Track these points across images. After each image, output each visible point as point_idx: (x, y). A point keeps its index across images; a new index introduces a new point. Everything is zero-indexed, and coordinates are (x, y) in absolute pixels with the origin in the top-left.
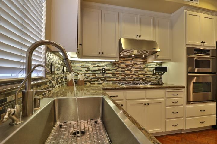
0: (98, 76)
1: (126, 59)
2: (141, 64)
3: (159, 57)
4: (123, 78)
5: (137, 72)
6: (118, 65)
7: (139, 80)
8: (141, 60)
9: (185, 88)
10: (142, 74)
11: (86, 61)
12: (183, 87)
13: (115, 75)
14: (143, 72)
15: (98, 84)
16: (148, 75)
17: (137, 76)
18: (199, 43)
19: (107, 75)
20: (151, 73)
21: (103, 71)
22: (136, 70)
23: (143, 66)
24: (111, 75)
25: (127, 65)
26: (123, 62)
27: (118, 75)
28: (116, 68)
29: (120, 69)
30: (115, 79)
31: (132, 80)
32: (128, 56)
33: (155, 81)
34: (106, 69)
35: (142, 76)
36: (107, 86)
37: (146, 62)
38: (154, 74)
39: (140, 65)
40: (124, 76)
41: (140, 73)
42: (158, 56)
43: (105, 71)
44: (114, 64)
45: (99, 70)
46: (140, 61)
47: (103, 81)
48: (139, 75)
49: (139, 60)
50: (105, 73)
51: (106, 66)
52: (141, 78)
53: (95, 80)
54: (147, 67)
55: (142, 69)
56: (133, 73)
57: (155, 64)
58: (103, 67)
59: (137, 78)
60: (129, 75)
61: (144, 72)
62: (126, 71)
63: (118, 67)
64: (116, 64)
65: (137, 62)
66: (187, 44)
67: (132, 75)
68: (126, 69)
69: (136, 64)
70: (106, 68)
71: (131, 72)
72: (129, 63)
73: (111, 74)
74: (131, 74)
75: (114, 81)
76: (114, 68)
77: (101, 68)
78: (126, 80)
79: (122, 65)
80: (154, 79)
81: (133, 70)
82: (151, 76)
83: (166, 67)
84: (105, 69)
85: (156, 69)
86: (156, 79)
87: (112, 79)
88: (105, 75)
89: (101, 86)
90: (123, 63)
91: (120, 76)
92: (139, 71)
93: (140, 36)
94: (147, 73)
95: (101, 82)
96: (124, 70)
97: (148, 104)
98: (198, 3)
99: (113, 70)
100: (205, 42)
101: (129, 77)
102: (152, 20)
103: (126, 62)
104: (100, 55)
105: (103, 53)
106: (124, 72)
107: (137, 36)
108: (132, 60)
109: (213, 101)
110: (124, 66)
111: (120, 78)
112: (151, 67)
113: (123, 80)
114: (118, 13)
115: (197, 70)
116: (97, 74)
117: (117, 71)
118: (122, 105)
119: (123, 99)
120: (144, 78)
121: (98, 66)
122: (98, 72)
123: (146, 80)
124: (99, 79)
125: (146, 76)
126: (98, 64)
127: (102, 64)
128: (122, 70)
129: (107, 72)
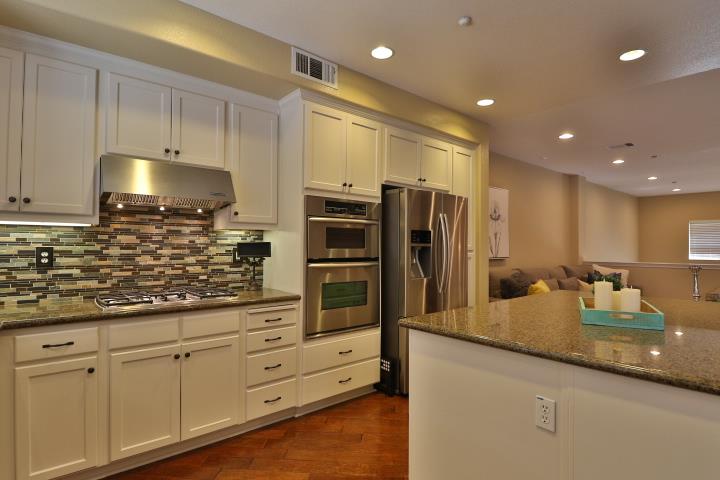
0: (20, 276)
1: (138, 217)
2: (193, 233)
3: (241, 217)
4: (126, 279)
5: (181, 257)
6: (106, 237)
7: (186, 281)
8: (196, 222)
9: (301, 301)
10: (199, 263)
12: (297, 298)
13: (96, 269)
14: (201, 258)
16: (216, 267)
17: (180, 272)
18: (338, 186)
19: (60, 272)
20: (229, 259)
21: (44, 259)
22: (176, 251)
23: (200, 240)
24: (76, 272)
25: (144, 238)
26: (125, 226)
27: (108, 270)
28: (97, 247)
29: (115, 251)
30: (94, 284)
31: (162, 282)
32: (146, 210)
33: (242, 281)
34: (57, 252)
35: (198, 269)
36: (61, 310)
37: (210, 229)
38: (235, 264)
39: (192, 238)
40: (130, 273)
41: (191, 260)
42: (236, 214)
43: (51, 258)
44: (90, 235)
45: (22, 254)
46: (189, 229)
47: (44, 292)
48: (187, 268)
49: (188, 222)
50: (50, 265)
51: (56, 241)
52: (195, 277)
54: (213, 243)
55: (195, 250)
56: (162, 261)
57: (242, 233)
58: (40, 246)
59: (178, 277)
60: (150, 268)
61: (205, 258)
62: (139, 256)
63: (108, 244)
64: (98, 233)
65: (179, 228)
66: (307, 188)
67: (162, 269)
68: (139, 251)
69: (178, 233)
70: (56, 248)
71: (157, 258)
72: (152, 229)
73: (77, 267)
74: (156, 266)
75: (90, 290)
76: (90, 248)
77: (33, 247)
78: (140, 284)
79: (123, 239)
80: (238, 277)
81: (166, 251)
82: (227, 268)
83: (269, 244)
84: (50, 251)
85: (242, 248)
86: (244, 278)
87: (80, 284)
88: (51, 273)
89: (32, 310)
90: (127, 232)
91: (114, 274)
92: (188, 256)
93: (177, 153)
94: (216, 259)
95: (33, 296)
96: (130, 252)
97: (188, 355)
98: (336, 86)
99: (87, 253)
100: (351, 186)
101: (152, 276)
102: (219, 110)
103: (137, 227)
104: (14, 207)
105: (27, 201)
106: (130, 258)
107: (167, 151)
108: (162, 221)
109: (372, 325)
110: (132, 239)
111: (115, 281)
112: (229, 242)
113: (127, 287)
114: (98, 72)
115: (332, 253)
116: (16, 269)
117: (104, 258)
118: (91, 371)
119: (96, 349)
120: (204, 274)
121: (21, 241)
122: (21, 263)
123: (211, 280)
124: (25, 286)
125: (210, 268)
126: (21, 236)
127: (36, 236)
128: (125, 252)
129: (61, 261)
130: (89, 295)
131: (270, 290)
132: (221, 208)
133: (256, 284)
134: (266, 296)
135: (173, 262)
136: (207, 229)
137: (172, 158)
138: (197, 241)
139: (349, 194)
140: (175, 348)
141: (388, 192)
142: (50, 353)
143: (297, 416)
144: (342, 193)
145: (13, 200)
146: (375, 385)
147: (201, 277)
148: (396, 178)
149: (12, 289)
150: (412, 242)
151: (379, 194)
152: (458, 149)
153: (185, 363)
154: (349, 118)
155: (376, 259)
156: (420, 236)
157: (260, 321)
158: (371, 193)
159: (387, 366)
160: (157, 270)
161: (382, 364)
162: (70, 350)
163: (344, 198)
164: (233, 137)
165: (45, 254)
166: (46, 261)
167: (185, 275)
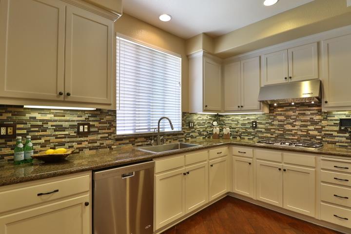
0: (248, 130)
2: (312, 114)
4: (281, 135)
6: (273, 117)
7: (309, 138)
10: (316, 129)
13: (270, 130)
14: (317, 127)
15: (248, 140)
16: (327, 132)
17: (305, 133)
19: (259, 130)
20: (337, 128)
22: (303, 123)
24: (263, 130)
25: (288, 117)
26: (280, 113)
27: (274, 130)
28: (270, 121)
29: (276, 123)
30: (269, 135)
31: (296, 138)
32: (288, 105)
33: (346, 142)
34: (258, 123)
35: (316, 133)
38: (340, 131)
39: (311, 117)
40: (282, 132)
41: (312, 128)
42: (326, 102)
43: (256, 125)
44: (267, 116)
45: (249, 123)
46: (310, 111)
47: (255, 136)
48: (309, 132)
49: (309, 108)
50: (256, 127)
51: (257, 119)
52: (314, 137)
54: (325, 119)
55: (314, 123)
56: (296, 128)
58: (253, 120)
59: (304, 136)
60: (291, 130)
61: (320, 127)
62: (286, 125)
63: (273, 120)
64: (270, 115)
65: (304, 112)
67: (296, 131)
68: (285, 123)
69: (304, 114)
71: (294, 126)
72: (291, 113)
73: (264, 128)
75: (268, 137)
76: (267, 122)
77: (251, 121)
78: (286, 137)
79: (279, 118)
80: (343, 139)
81: (298, 123)
82: (335, 134)
84: (256, 122)
87: (265, 135)
88: (256, 130)
89: (251, 142)
90: (280, 115)
91: (276, 132)
92: (310, 125)
93: (290, 78)
94: (327, 128)
95: (252, 137)
96: (282, 123)
99: (267, 123)
101: (291, 134)
103: (284, 112)
106: (282, 126)
108: (296, 109)
110: (282, 118)
111: (276, 135)
112: (336, 118)
113: (281, 138)
114: (260, 57)
116: (247, 128)
117: (273, 125)
120: (319, 136)
121: (248, 119)
122: (249, 126)
123: (324, 139)
124: (249, 134)
125: (323, 133)
126: (248, 117)
127: (252, 117)
128: (280, 123)
129: (259, 126)
135: (301, 128)
136: (321, 112)
138: (315, 118)
147: (317, 137)
149: (247, 134)
160: (294, 131)
165: (254, 123)
166: (254, 126)
167: (308, 135)
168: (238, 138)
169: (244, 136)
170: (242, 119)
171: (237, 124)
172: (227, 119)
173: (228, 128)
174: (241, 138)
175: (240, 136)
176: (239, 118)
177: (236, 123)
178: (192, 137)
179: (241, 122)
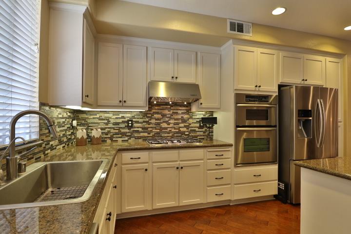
0: (123, 131)
1: (161, 107)
2: (182, 113)
4: (158, 133)
5: (178, 124)
6: (150, 115)
7: (180, 135)
8: (184, 108)
10: (185, 126)
11: (106, 111)
12: (231, 145)
13: (147, 128)
14: (186, 124)
15: (122, 142)
16: (192, 129)
17: (177, 130)
18: (253, 87)
19: (135, 129)
20: (198, 125)
22: (176, 121)
23: (186, 116)
24: (140, 129)
25: (164, 116)
26: (157, 111)
27: (151, 129)
28: (147, 120)
29: (153, 121)
30: (146, 134)
32: (165, 103)
33: (204, 136)
34: (134, 121)
35: (185, 129)
36: (135, 145)
37: (190, 111)
38: (201, 127)
39: (182, 115)
40: (159, 131)
41: (182, 125)
43: (132, 124)
44: (145, 114)
45: (123, 122)
46: (181, 111)
47: (130, 137)
48: (180, 129)
49: (180, 108)
50: (132, 127)
51: (134, 117)
52: (183, 133)
53: (118, 136)
54: (191, 118)
55: (184, 121)
56: (171, 126)
57: (204, 113)
58: (129, 119)
59: (177, 133)
60: (166, 128)
61: (188, 124)
62: (162, 123)
63: (151, 118)
64: (147, 114)
65: (177, 111)
66: (236, 89)
67: (171, 129)
68: (162, 121)
69: (177, 113)
70: (134, 120)
71: (169, 124)
72: (166, 112)
73: (141, 128)
74: (169, 128)
75: (145, 137)
76: (145, 120)
77: (126, 119)
78: (162, 135)
79: (156, 116)
80: (202, 133)
81: (172, 121)
82: (197, 129)
83: (216, 118)
84: (132, 121)
85: (203, 120)
86: (205, 134)
87: (142, 134)
88: (132, 129)
89: (126, 144)
90: (158, 113)
91: (154, 131)
92: (181, 123)
93: (176, 78)
94: (192, 125)
95: (126, 139)
96: (159, 121)
97: (182, 168)
98: (251, 35)
99: (144, 122)
100: (260, 86)
101: (166, 132)
102: (193, 56)
103: (161, 111)
104: (121, 104)
105: (125, 102)
106: (159, 124)
107: (173, 77)
108: (170, 108)
109: (273, 162)
110: (159, 116)
111: (153, 133)
112: (197, 117)
113: (157, 137)
114: (147, 47)
115: (247, 123)
116: (121, 128)
117: (149, 124)
118: (146, 170)
119: (148, 161)
120: (187, 132)
121: (123, 117)
122: (123, 125)
123: (190, 135)
124: (124, 134)
125: (190, 129)
126: (123, 115)
127: (128, 115)
128: (157, 121)
129: (135, 125)
130: (145, 139)
131: (217, 140)
132: (195, 101)
133: (210, 137)
134: (215, 143)
135: (175, 126)
136: (189, 111)
137: (175, 80)
138: (184, 117)
139: (259, 91)
140: (176, 164)
141: (282, 88)
142: (133, 161)
143: (231, 204)
144: (255, 91)
145: (120, 101)
146: (275, 196)
147: (186, 133)
148: (287, 80)
149: (120, 136)
150: (299, 116)
151: (277, 90)
152: (329, 59)
153: (181, 171)
154: (258, 50)
155: (275, 126)
156: (304, 113)
157: (213, 155)
158: (272, 90)
159: (282, 186)
160: (169, 129)
161: (279, 185)
162: (139, 161)
163: (256, 93)
164: (200, 68)
165: (130, 122)
166: (130, 125)
167: (180, 132)
168: (109, 141)
169: (117, 138)
170: (115, 117)
171: (107, 124)
172: (92, 117)
173: (99, 130)
174: (112, 140)
175: (111, 138)
176: (110, 115)
177: (106, 121)
178: (52, 148)
179: (112, 121)
